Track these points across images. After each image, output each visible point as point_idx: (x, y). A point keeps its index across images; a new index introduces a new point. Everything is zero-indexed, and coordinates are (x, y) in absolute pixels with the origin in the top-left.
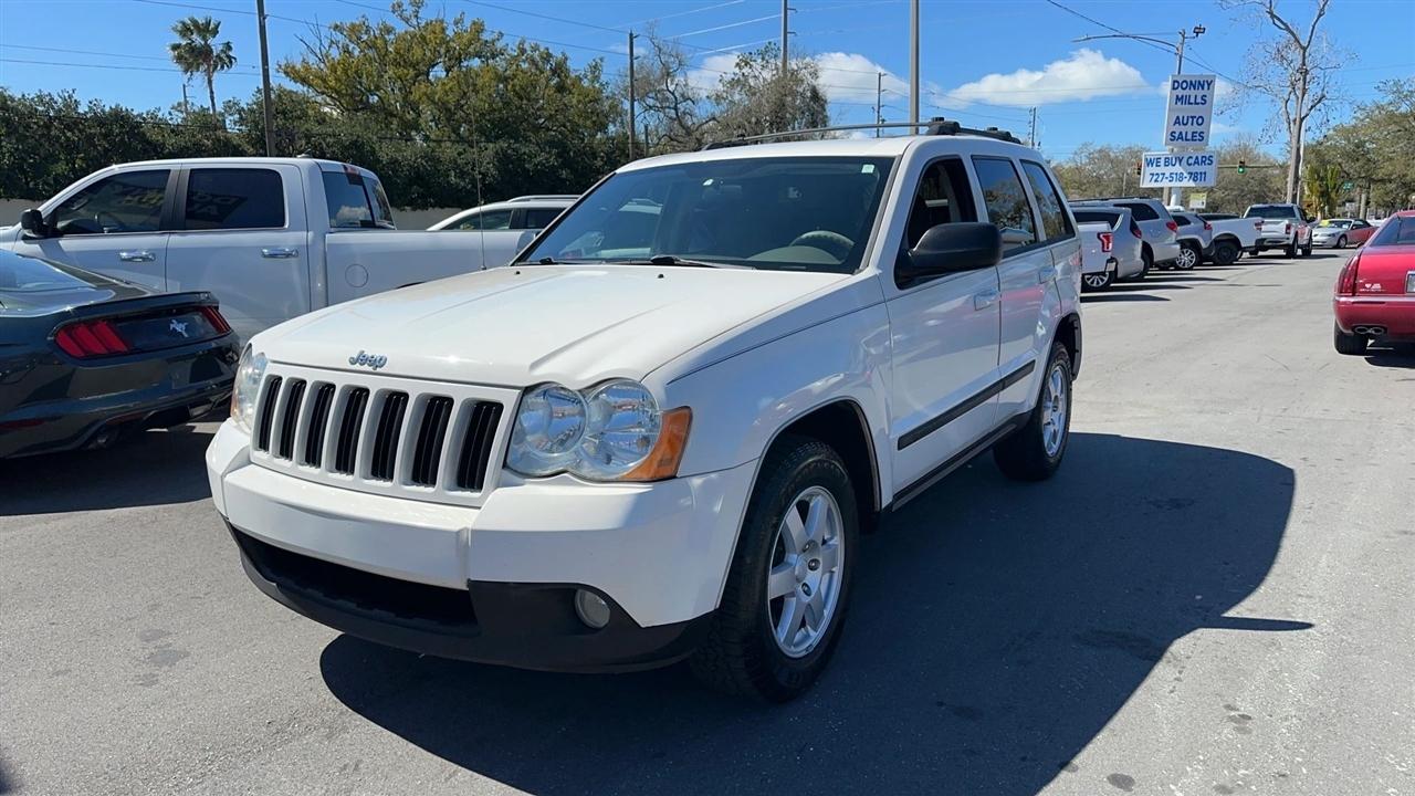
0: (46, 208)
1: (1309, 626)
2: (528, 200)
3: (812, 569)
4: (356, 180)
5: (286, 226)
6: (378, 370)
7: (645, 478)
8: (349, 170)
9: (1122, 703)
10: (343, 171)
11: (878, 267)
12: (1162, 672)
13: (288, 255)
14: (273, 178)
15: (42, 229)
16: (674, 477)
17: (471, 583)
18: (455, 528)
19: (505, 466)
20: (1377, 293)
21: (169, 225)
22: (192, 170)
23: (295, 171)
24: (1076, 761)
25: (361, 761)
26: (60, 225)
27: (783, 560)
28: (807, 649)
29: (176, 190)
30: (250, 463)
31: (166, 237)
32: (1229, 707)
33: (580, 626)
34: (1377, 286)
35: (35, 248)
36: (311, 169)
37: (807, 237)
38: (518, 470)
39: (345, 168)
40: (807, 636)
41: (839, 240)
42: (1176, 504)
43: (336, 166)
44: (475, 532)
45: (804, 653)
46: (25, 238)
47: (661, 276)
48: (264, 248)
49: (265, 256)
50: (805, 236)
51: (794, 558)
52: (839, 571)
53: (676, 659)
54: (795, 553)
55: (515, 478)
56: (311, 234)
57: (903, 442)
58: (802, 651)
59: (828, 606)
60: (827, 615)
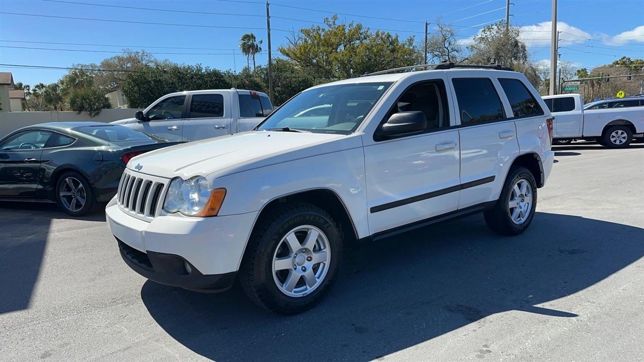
0: (145, 111)
1: (576, 316)
3: (308, 260)
4: (256, 97)
5: (224, 116)
6: (140, 171)
8: (252, 93)
9: (438, 335)
10: (250, 94)
13: (224, 128)
14: (220, 97)
15: (143, 118)
16: (216, 216)
17: (147, 251)
18: (141, 230)
19: (163, 208)
21: (185, 116)
22: (193, 95)
23: (229, 95)
26: (151, 117)
28: (303, 294)
29: (187, 102)
30: (116, 204)
31: (183, 121)
32: (485, 346)
35: (141, 125)
36: (234, 94)
38: (166, 210)
40: (306, 289)
42: (573, 252)
43: (246, 92)
44: (146, 232)
45: (302, 296)
46: (138, 122)
47: (269, 136)
48: (216, 125)
49: (216, 128)
51: (293, 255)
52: (327, 263)
53: (225, 290)
54: (292, 252)
55: (165, 213)
56: (232, 119)
57: (374, 210)
58: (300, 295)
59: (321, 278)
60: (319, 281)
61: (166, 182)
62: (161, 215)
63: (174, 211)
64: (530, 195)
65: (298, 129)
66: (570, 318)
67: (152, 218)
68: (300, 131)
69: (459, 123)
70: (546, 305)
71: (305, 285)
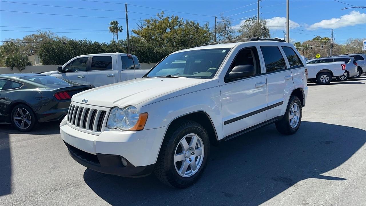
0: (63, 67)
1: (345, 179)
3: (192, 155)
4: (131, 58)
5: (113, 69)
6: (86, 103)
7: (135, 130)
8: (129, 56)
9: (275, 195)
10: (127, 56)
11: (219, 77)
12: (291, 189)
13: (113, 76)
14: (110, 58)
15: (62, 71)
16: (143, 130)
17: (97, 154)
18: (93, 140)
19: (106, 126)
21: (88, 69)
22: (93, 57)
23: (115, 56)
25: (80, 194)
26: (66, 70)
27: (181, 152)
28: (190, 175)
29: (90, 61)
30: (66, 124)
31: (87, 72)
32: (304, 200)
33: (122, 165)
35: (61, 75)
36: (118, 56)
38: (108, 127)
39: (127, 55)
40: (191, 172)
42: (327, 143)
43: (125, 54)
44: (97, 142)
45: (189, 176)
46: (59, 73)
47: (162, 80)
48: (108, 74)
49: (108, 76)
50: (209, 69)
51: (184, 152)
52: (202, 156)
53: (147, 175)
54: (185, 150)
55: (108, 129)
56: (118, 71)
57: (226, 123)
58: (188, 176)
59: (199, 165)
60: (198, 167)
61: (108, 110)
62: (105, 131)
63: (115, 128)
64: (299, 111)
65: (177, 76)
66: (343, 181)
67: (99, 133)
68: (179, 77)
69: (265, 72)
70: (327, 174)
71: (191, 169)
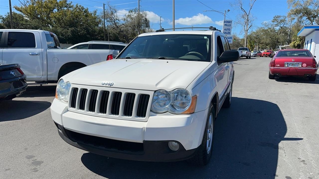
1: (302, 139)
2: (93, 42)
4: (52, 36)
5: (36, 47)
6: (111, 86)
7: (189, 113)
8: (51, 34)
10: (49, 34)
11: (215, 60)
13: (37, 55)
14: (32, 35)
16: (194, 113)
17: (145, 141)
18: (142, 127)
19: (151, 111)
20: (279, 67)
21: (3, 46)
22: (9, 32)
23: (38, 33)
24: (277, 173)
29: (5, 37)
30: (68, 111)
31: (2, 49)
32: (299, 159)
34: (279, 65)
36: (42, 33)
37: (190, 53)
38: (154, 112)
39: (50, 33)
41: (198, 54)
43: (48, 32)
44: (147, 128)
45: (209, 152)
47: (168, 62)
48: (30, 53)
49: (30, 55)
50: (189, 53)
55: (153, 114)
56: (43, 49)
57: (220, 101)
61: (151, 94)
62: (150, 116)
63: (162, 112)
67: (142, 118)
